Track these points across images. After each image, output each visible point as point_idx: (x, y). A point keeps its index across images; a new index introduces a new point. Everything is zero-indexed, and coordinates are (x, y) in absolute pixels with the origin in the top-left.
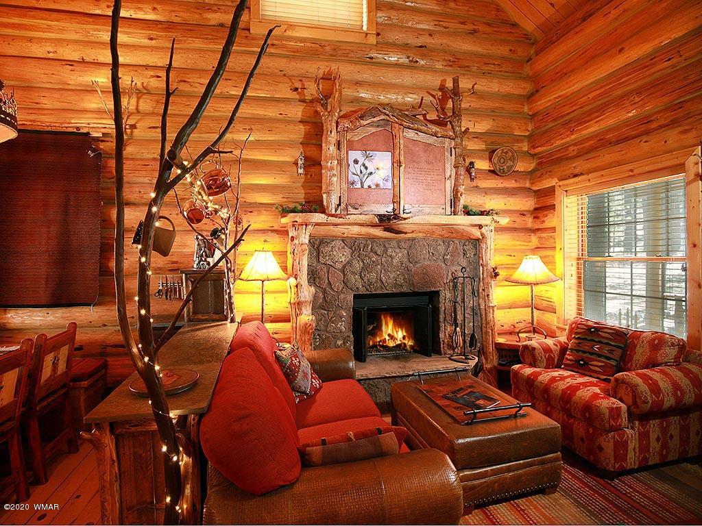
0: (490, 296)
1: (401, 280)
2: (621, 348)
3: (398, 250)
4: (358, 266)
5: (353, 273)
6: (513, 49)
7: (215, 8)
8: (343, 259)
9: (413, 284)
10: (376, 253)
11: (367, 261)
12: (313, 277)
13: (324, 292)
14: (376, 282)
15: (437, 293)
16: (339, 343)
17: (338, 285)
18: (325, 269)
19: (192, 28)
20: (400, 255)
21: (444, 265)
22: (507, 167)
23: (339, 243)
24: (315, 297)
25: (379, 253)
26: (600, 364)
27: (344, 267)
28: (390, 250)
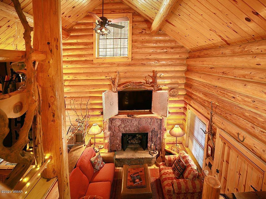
0: (164, 136)
1: (136, 130)
2: (183, 169)
3: (135, 122)
4: (123, 126)
5: (122, 128)
6: (181, 56)
7: (84, 56)
8: (119, 124)
9: (140, 131)
10: (128, 122)
11: (126, 124)
12: (110, 129)
13: (113, 132)
14: (128, 130)
15: (147, 133)
16: (117, 146)
17: (117, 131)
18: (114, 127)
19: (77, 63)
20: (136, 123)
21: (150, 126)
22: (176, 94)
23: (118, 120)
24: (110, 134)
25: (129, 122)
26: (177, 172)
27: (119, 126)
28: (133, 122)
